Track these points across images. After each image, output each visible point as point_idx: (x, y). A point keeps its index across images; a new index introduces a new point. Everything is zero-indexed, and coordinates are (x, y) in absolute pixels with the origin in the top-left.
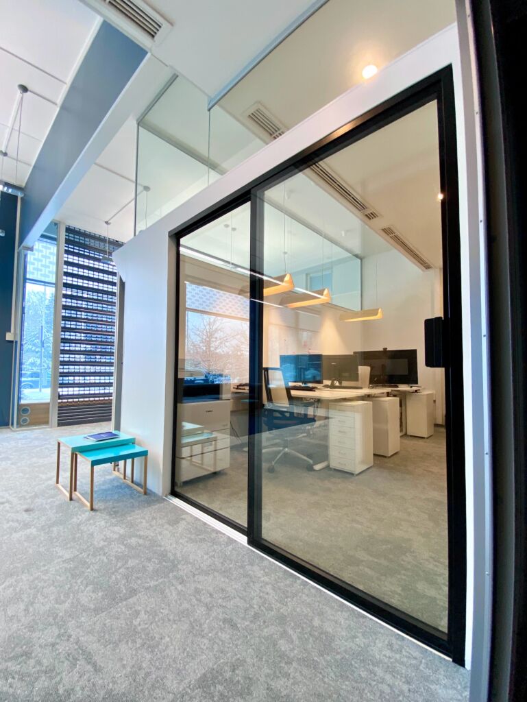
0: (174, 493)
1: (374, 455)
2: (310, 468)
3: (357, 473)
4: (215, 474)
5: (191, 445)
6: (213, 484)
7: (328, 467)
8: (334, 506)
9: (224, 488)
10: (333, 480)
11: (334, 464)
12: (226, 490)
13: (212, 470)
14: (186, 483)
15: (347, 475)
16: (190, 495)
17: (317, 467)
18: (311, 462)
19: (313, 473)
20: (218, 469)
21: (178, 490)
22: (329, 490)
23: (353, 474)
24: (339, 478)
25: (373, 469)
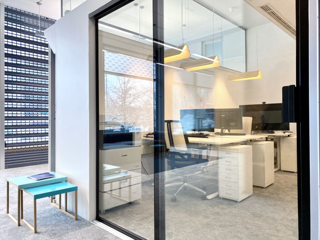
0: (99, 219)
1: (254, 186)
2: (204, 198)
3: (240, 200)
4: (130, 203)
5: (111, 182)
6: (129, 211)
7: (218, 197)
8: (221, 226)
9: (137, 214)
10: (221, 206)
11: (222, 194)
12: (138, 216)
13: (128, 201)
14: (108, 211)
15: (232, 202)
16: (111, 220)
17: (209, 197)
18: (205, 193)
19: (205, 201)
20: (132, 200)
21: (101, 216)
22: (218, 214)
23: (236, 202)
24: (226, 205)
25: (252, 197)
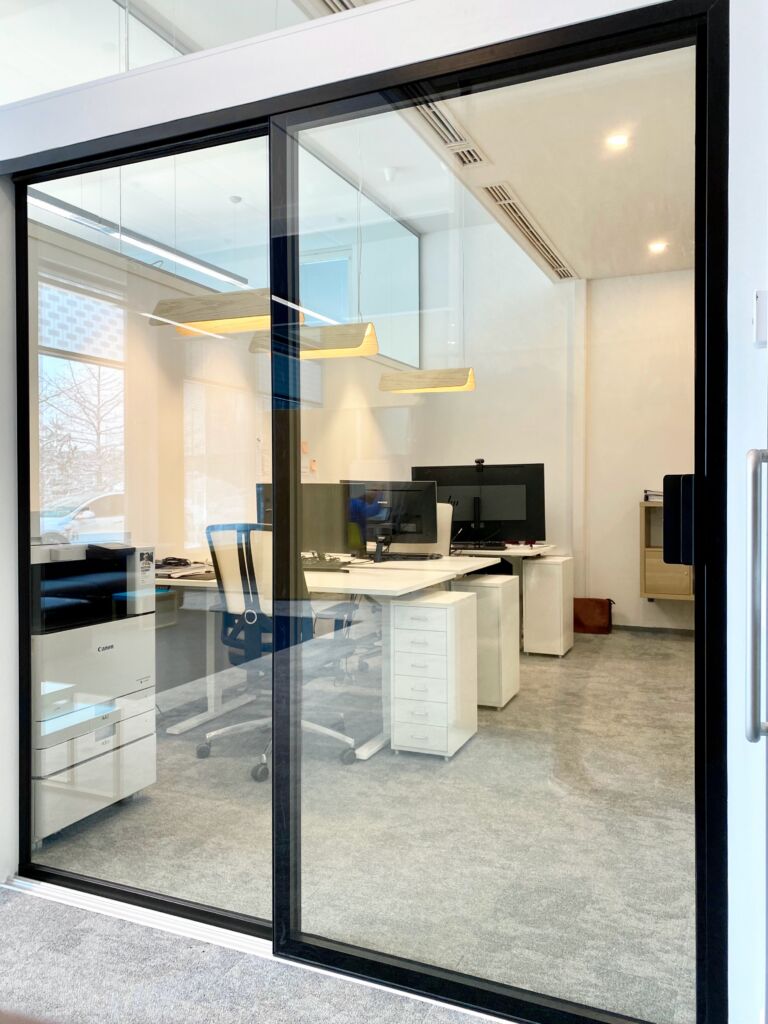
0: (28, 869)
2: (348, 757)
3: (451, 754)
4: (121, 805)
6: (125, 830)
7: (386, 748)
8: (425, 836)
9: (160, 835)
10: (404, 777)
11: (399, 742)
12: (165, 840)
13: (111, 796)
14: (52, 840)
15: (430, 762)
16: (75, 868)
17: (363, 753)
18: (350, 741)
19: (355, 767)
20: (125, 794)
22: (403, 800)
23: (442, 758)
24: (417, 771)
